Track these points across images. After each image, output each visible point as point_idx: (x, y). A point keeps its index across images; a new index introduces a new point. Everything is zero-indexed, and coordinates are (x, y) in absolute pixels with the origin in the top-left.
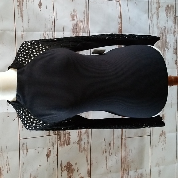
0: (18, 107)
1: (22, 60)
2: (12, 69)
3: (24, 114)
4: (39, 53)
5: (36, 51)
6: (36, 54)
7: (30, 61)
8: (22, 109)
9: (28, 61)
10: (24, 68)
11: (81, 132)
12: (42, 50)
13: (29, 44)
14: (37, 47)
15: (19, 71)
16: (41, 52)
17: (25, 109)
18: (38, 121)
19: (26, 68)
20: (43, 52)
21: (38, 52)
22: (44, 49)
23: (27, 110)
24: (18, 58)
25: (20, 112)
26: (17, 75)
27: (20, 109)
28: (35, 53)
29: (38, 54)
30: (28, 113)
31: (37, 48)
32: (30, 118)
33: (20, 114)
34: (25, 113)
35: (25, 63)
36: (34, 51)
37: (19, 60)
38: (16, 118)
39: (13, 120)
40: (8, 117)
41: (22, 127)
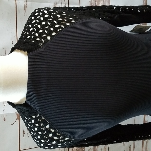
0: (27, 113)
1: (36, 37)
2: (18, 52)
3: (37, 125)
4: (65, 25)
5: (59, 23)
6: (60, 27)
7: (49, 38)
8: (34, 117)
9: (45, 38)
10: (41, 50)
12: (69, 21)
13: (46, 12)
14: (59, 16)
15: (31, 54)
16: (68, 24)
17: (40, 118)
18: (62, 137)
19: (43, 49)
20: (71, 23)
21: (62, 24)
22: (71, 20)
23: (43, 118)
24: (28, 33)
25: (31, 120)
26: (29, 62)
27: (31, 117)
28: (57, 26)
29: (63, 27)
30: (45, 124)
31: (59, 18)
32: (49, 131)
33: (30, 124)
34: (39, 123)
35: (40, 41)
36: (55, 22)
37: (29, 37)
38: (16, 122)
39: (12, 125)
40: (5, 120)
41: (24, 133)
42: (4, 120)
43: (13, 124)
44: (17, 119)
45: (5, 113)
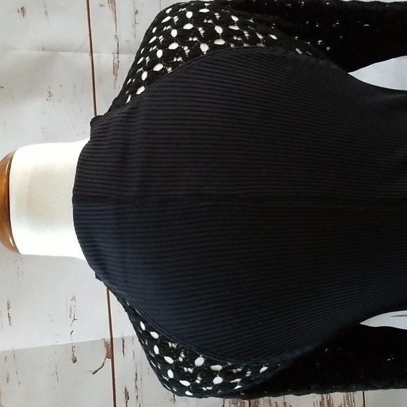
11: (329, 402)
38: (103, 365)
39: (93, 374)
40: (75, 361)
41: (127, 397)
42: (72, 362)
43: (96, 371)
44: (107, 357)
45: (75, 341)
